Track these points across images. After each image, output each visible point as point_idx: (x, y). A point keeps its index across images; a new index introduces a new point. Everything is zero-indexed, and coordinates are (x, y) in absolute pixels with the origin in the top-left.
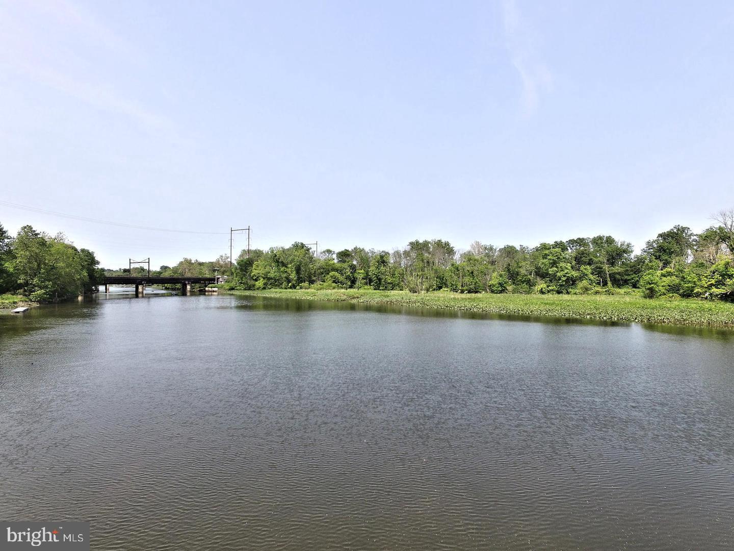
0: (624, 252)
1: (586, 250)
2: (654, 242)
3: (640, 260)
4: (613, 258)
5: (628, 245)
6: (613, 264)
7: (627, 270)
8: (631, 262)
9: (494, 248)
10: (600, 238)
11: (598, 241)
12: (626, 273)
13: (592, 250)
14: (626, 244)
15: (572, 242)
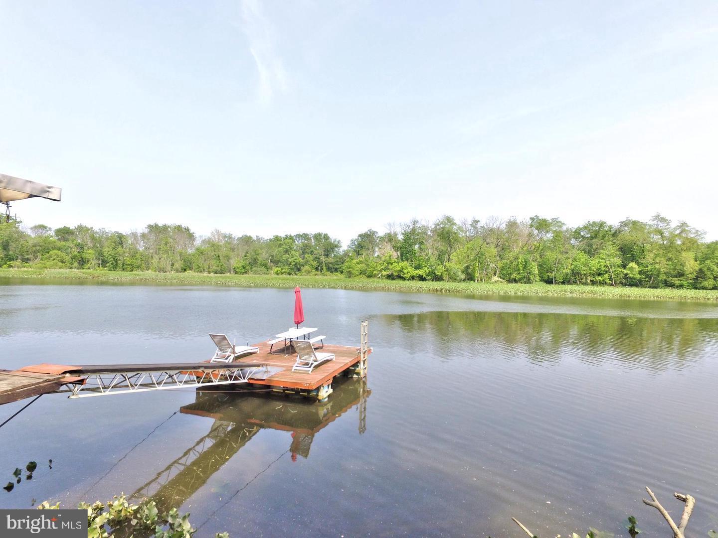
0: (336, 247)
1: (309, 244)
2: (355, 240)
3: (346, 254)
4: (328, 251)
5: (339, 242)
6: (327, 256)
7: (338, 261)
8: (340, 255)
9: (233, 236)
10: (320, 234)
11: (318, 237)
12: (337, 263)
13: (313, 244)
14: (337, 240)
15: (299, 236)
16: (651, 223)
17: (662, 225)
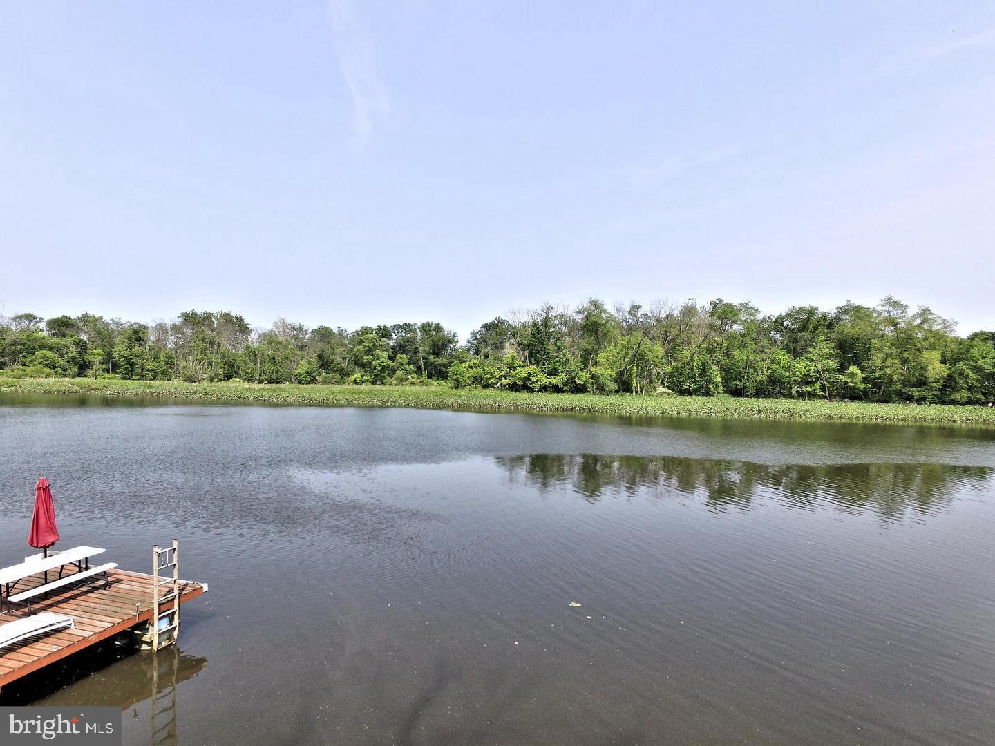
0: (450, 342)
1: (412, 338)
2: (477, 333)
4: (439, 348)
5: (454, 335)
8: (456, 352)
9: (305, 328)
13: (419, 338)
14: (452, 333)
16: (880, 309)
17: (895, 312)
